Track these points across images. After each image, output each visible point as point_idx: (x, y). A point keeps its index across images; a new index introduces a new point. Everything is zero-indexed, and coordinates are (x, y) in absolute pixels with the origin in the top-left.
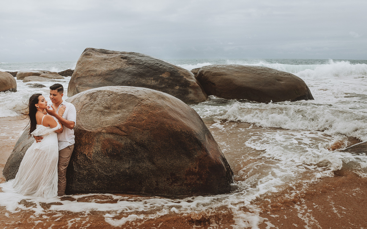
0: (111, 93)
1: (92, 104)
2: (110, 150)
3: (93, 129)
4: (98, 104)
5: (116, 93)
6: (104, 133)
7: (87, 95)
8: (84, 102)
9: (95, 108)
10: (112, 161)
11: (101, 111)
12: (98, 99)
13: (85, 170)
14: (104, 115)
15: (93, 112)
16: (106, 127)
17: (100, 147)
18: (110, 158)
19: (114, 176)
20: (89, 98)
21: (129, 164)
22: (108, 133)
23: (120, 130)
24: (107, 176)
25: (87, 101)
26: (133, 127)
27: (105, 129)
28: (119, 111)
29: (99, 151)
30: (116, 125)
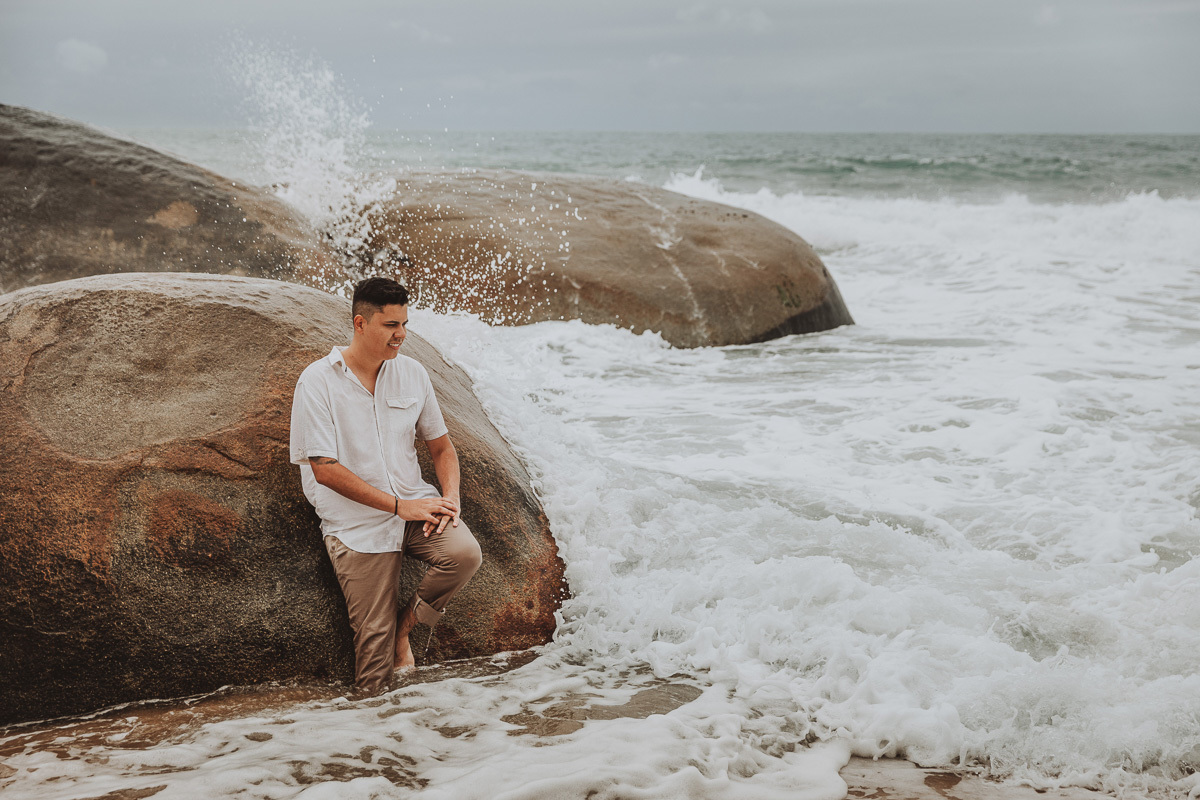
0: (153, 305)
1: (75, 349)
2: (187, 539)
3: (100, 454)
4: (108, 350)
5: (175, 304)
6: (153, 470)
7: (43, 313)
8: (34, 340)
9: (93, 366)
10: (197, 586)
11: (124, 380)
12: (102, 332)
13: (85, 629)
14: (137, 393)
15: (89, 381)
16: (158, 446)
17: (142, 529)
18: (189, 573)
19: (210, 649)
20: (53, 323)
21: (271, 596)
22: (170, 471)
23: (224, 455)
24: (183, 647)
25: (48, 334)
26: (274, 443)
27: (157, 455)
28: (202, 377)
29: (137, 546)
30: (202, 436)
